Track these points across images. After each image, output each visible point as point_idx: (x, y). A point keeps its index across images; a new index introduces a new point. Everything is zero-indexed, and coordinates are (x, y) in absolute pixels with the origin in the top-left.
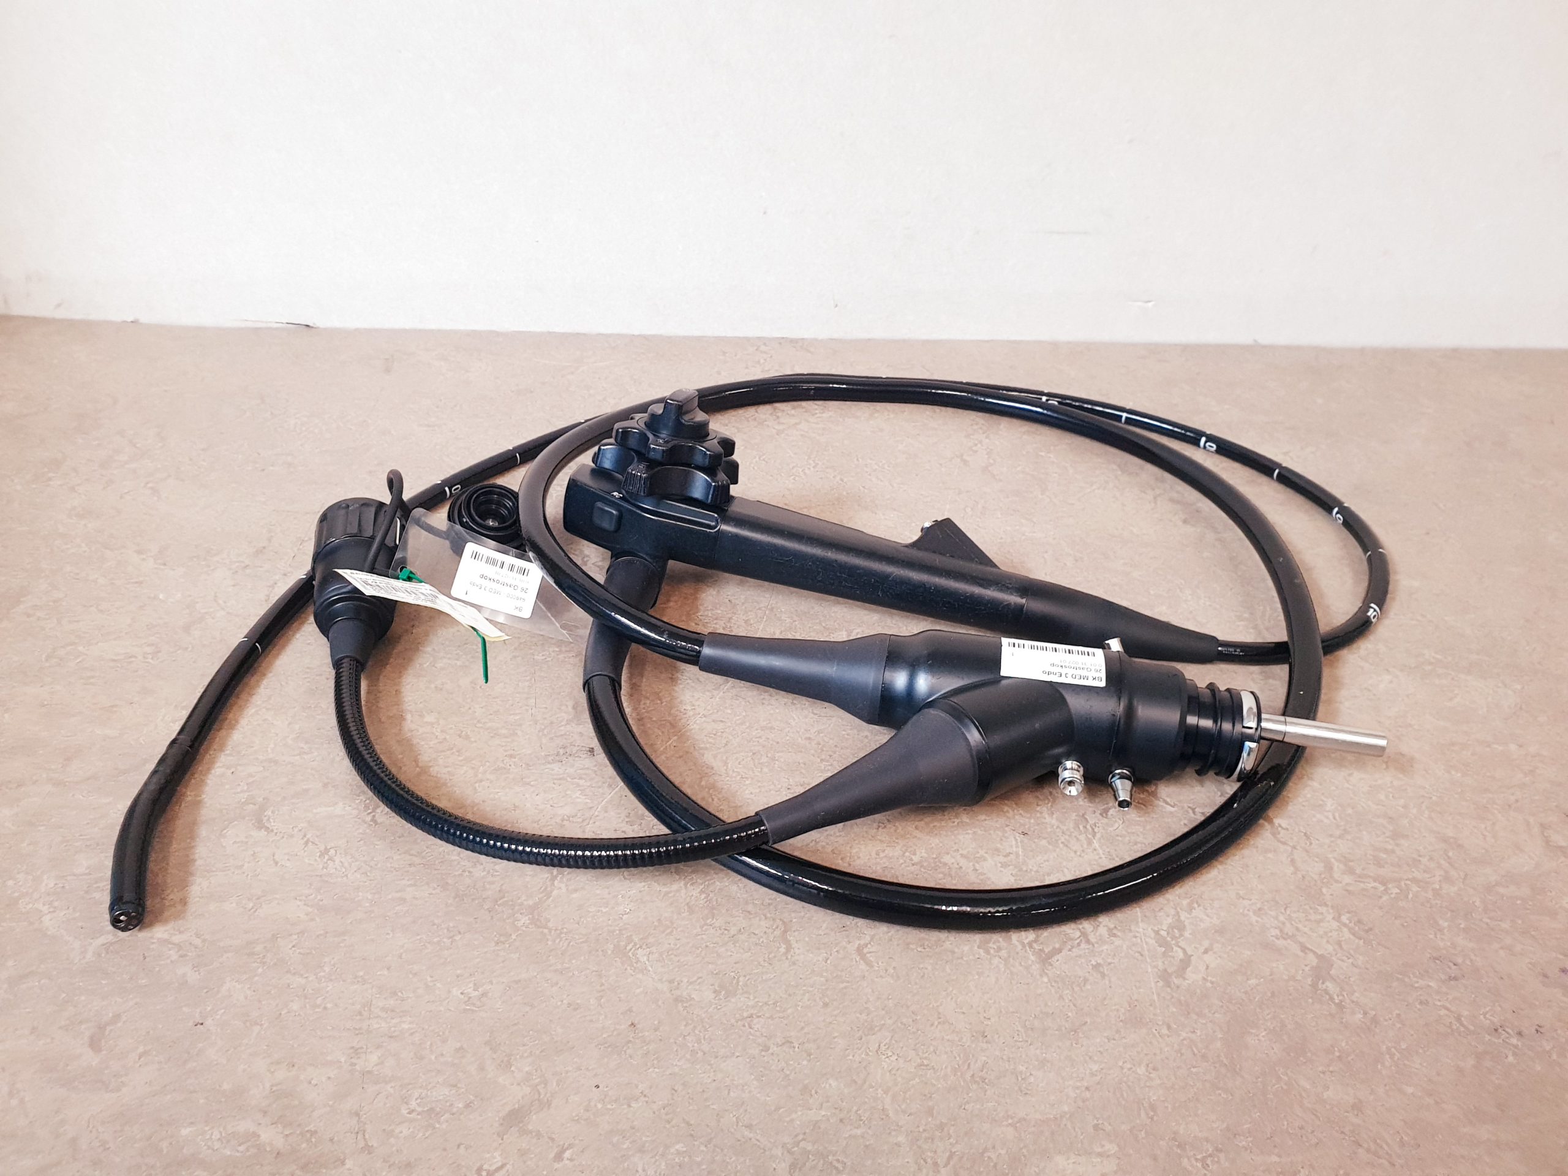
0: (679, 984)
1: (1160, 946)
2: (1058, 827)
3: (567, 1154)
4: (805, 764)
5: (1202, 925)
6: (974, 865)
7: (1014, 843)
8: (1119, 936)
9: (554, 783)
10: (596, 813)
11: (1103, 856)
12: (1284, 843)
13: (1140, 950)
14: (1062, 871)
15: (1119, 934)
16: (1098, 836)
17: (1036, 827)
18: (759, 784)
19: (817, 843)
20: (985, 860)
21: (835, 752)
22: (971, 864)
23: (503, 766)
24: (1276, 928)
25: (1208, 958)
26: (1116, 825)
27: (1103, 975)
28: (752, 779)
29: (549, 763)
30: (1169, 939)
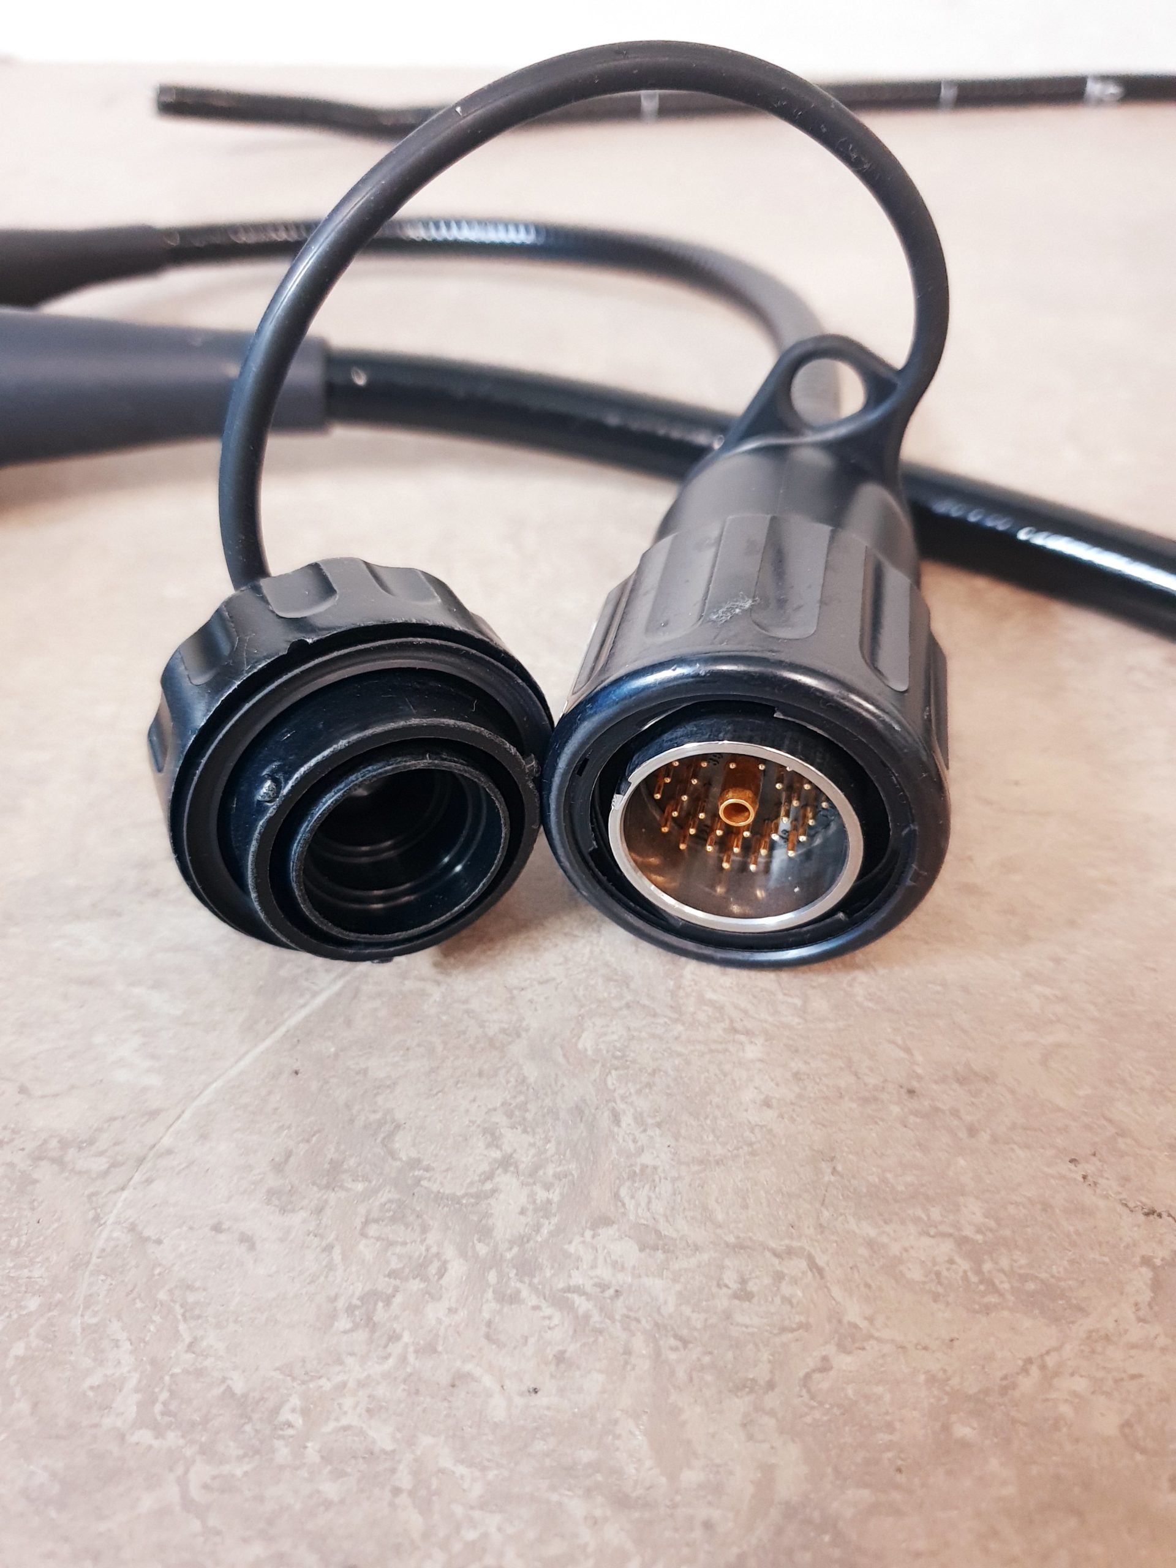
4: (965, 989)
10: (167, 1141)
18: (797, 1065)
19: (1049, 1376)
28: (769, 1038)
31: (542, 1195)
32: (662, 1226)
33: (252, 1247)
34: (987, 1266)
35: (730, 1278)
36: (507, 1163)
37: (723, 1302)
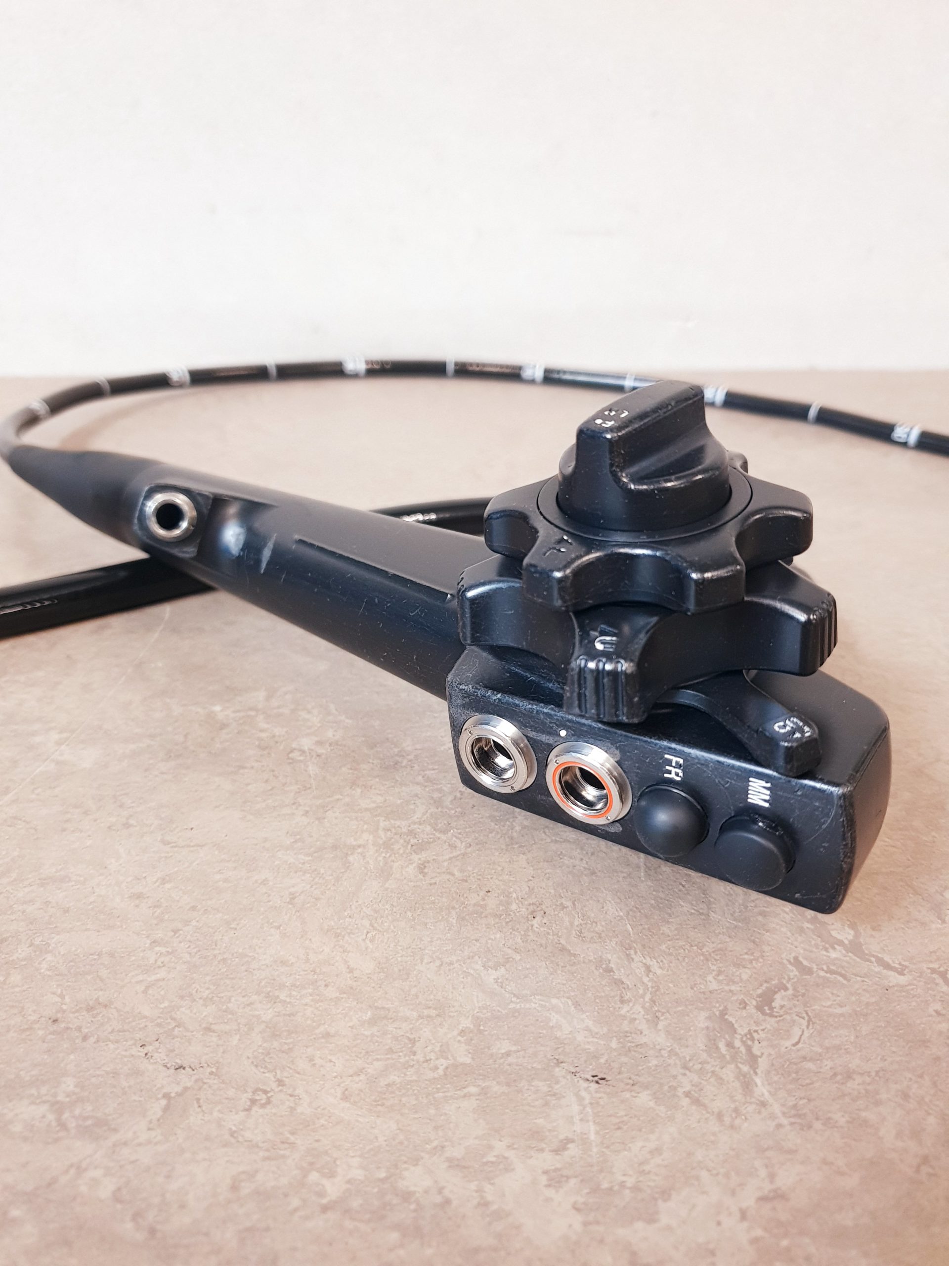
2: (672, 1052)
6: (480, 1190)
7: (576, 1108)
11: (785, 1121)
14: (697, 1178)
16: (763, 1064)
17: (624, 1059)
20: (509, 1169)
21: (187, 923)
22: (473, 1186)
26: (796, 1032)
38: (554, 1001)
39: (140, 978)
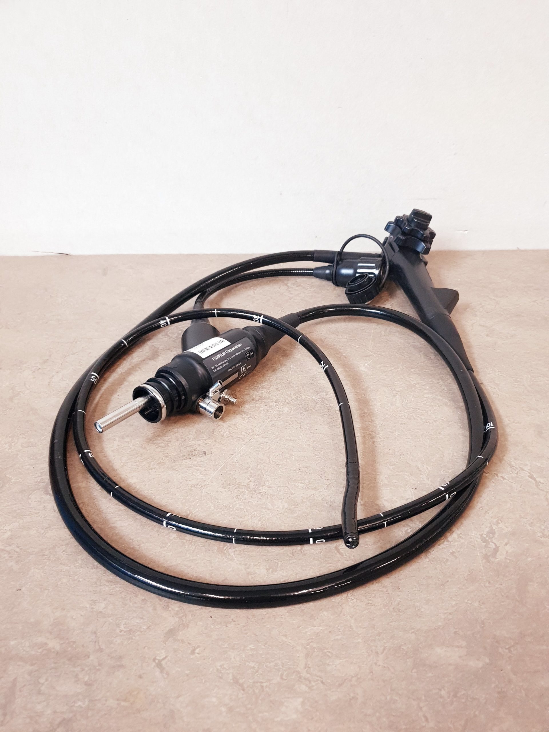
0: (249, 566)
1: (483, 542)
2: (431, 485)
3: (197, 651)
4: (307, 457)
5: (504, 532)
6: (391, 505)
8: (463, 538)
9: (187, 469)
10: (207, 483)
12: (543, 490)
13: (473, 544)
15: (463, 537)
17: (420, 485)
18: (285, 467)
19: (314, 495)
21: (321, 451)
23: (163, 461)
24: (540, 532)
25: (508, 548)
27: (456, 558)
28: (282, 465)
29: (184, 459)
30: (487, 539)
31: (255, 484)
32: (270, 485)
33: (222, 493)
34: (308, 486)
35: (278, 490)
36: (250, 481)
37: (278, 492)
38: (406, 473)
39: (315, 462)
